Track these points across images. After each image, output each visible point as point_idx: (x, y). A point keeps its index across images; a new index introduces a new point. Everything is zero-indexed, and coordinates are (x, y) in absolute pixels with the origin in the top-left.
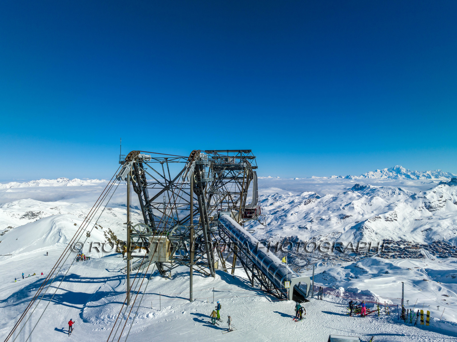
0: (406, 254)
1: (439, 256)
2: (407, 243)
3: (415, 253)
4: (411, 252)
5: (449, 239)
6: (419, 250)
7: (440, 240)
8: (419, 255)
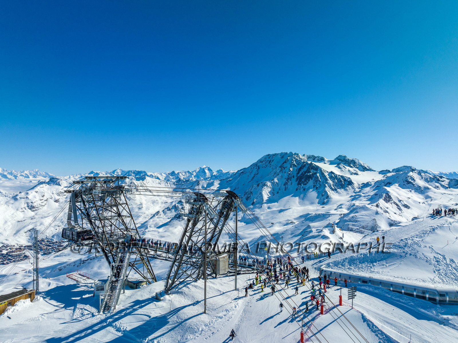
0: (9, 259)
1: (43, 253)
2: (10, 247)
3: (19, 255)
4: (15, 256)
5: (52, 235)
6: (23, 252)
7: (43, 238)
8: (23, 257)
